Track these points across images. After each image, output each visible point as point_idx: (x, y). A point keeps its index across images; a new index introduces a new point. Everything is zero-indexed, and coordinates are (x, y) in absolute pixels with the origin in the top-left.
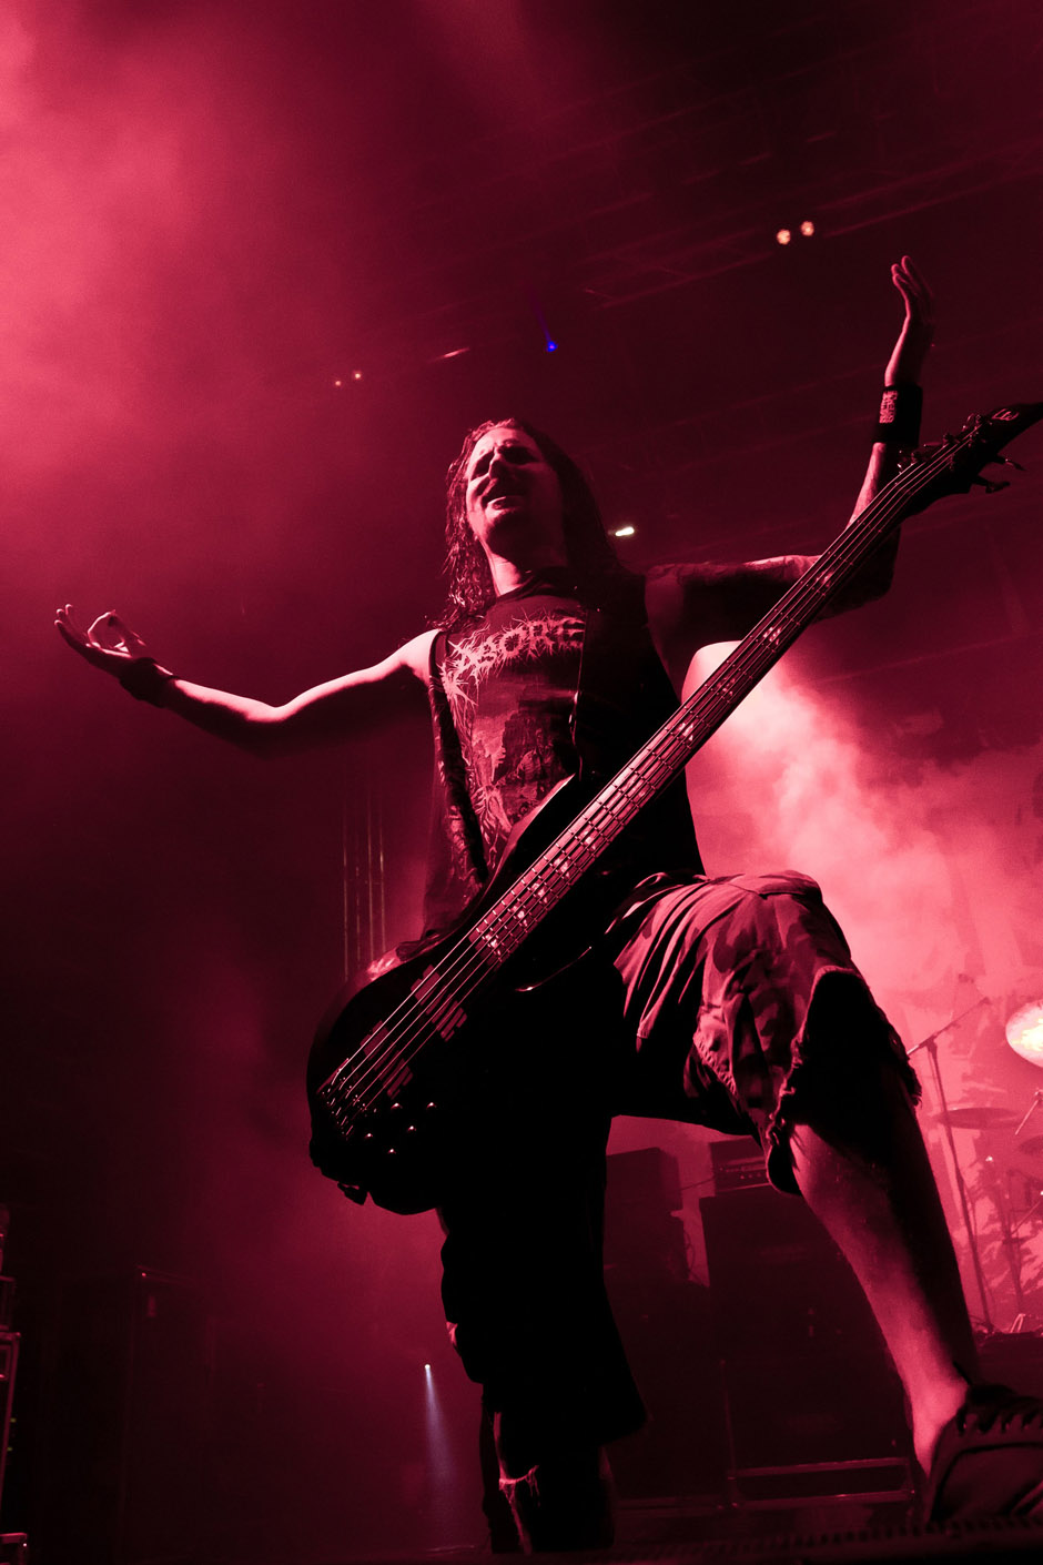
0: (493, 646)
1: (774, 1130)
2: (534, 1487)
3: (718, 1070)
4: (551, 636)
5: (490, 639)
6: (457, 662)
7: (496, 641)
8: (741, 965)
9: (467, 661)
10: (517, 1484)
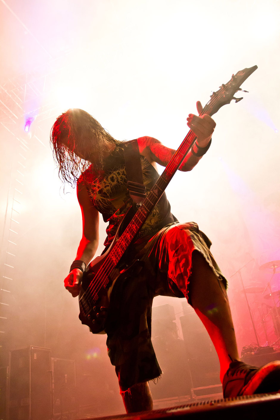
0: (107, 182)
1: (186, 294)
2: (130, 393)
3: (173, 279)
4: (123, 174)
5: (105, 180)
6: (95, 188)
7: (107, 179)
8: (176, 249)
9: (99, 187)
10: (125, 393)
